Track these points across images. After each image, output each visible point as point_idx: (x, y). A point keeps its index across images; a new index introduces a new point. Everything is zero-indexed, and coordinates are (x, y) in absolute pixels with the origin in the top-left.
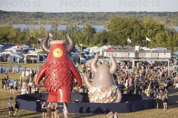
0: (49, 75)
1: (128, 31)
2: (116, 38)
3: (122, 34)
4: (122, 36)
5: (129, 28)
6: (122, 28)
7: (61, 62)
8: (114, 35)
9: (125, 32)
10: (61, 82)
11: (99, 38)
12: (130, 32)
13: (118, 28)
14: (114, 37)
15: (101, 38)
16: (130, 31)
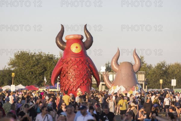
0: (67, 73)
1: (40, 69)
2: (25, 79)
3: (32, 73)
4: (32, 76)
5: (41, 66)
6: (32, 66)
7: (80, 58)
8: (22, 75)
9: (36, 71)
10: (81, 80)
11: (3, 79)
12: (42, 71)
13: (28, 66)
14: (22, 78)
15: (5, 79)
16: (43, 69)
